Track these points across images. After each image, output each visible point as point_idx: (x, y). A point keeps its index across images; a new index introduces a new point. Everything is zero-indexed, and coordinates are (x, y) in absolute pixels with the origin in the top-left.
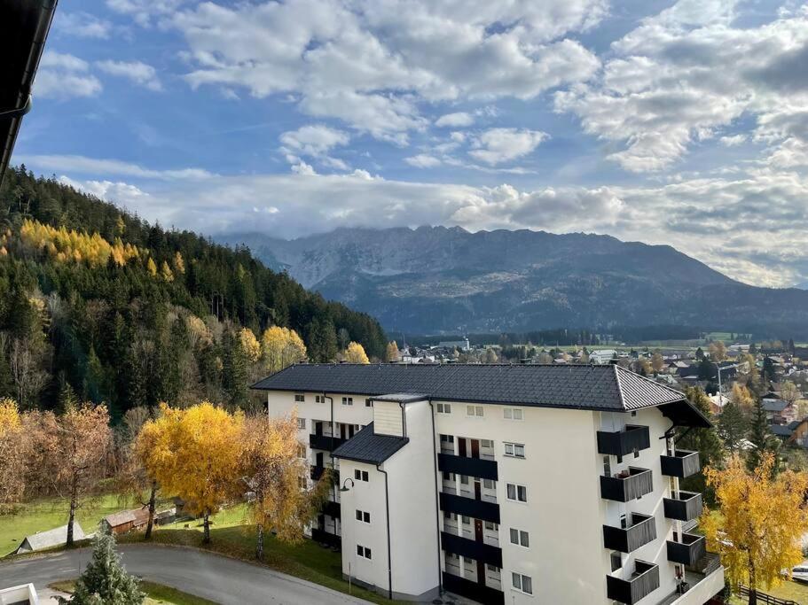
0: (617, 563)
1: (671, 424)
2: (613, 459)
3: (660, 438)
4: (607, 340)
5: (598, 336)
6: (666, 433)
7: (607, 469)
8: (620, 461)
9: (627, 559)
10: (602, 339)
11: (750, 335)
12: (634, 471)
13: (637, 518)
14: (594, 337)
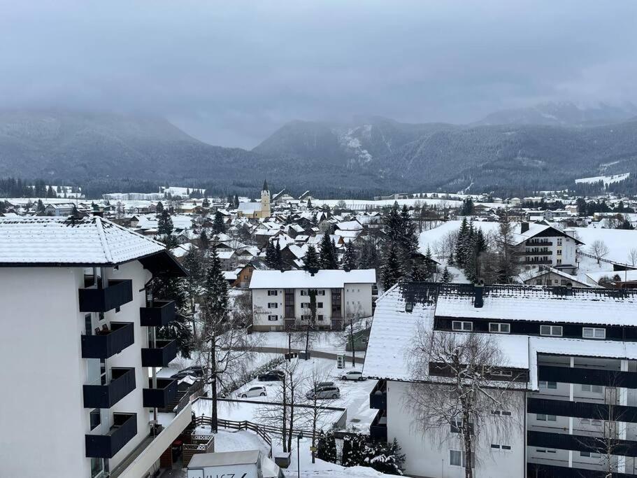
0: (96, 420)
1: (150, 276)
2: (94, 316)
3: (140, 291)
4: (65, 191)
5: (55, 188)
6: (145, 286)
7: (88, 326)
8: (102, 317)
9: (107, 415)
10: (59, 191)
11: (204, 191)
12: (116, 326)
13: (118, 372)
14: (50, 188)
